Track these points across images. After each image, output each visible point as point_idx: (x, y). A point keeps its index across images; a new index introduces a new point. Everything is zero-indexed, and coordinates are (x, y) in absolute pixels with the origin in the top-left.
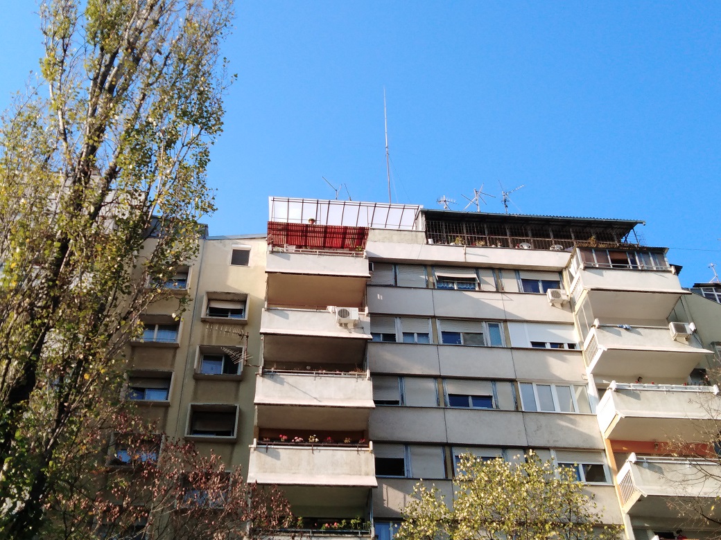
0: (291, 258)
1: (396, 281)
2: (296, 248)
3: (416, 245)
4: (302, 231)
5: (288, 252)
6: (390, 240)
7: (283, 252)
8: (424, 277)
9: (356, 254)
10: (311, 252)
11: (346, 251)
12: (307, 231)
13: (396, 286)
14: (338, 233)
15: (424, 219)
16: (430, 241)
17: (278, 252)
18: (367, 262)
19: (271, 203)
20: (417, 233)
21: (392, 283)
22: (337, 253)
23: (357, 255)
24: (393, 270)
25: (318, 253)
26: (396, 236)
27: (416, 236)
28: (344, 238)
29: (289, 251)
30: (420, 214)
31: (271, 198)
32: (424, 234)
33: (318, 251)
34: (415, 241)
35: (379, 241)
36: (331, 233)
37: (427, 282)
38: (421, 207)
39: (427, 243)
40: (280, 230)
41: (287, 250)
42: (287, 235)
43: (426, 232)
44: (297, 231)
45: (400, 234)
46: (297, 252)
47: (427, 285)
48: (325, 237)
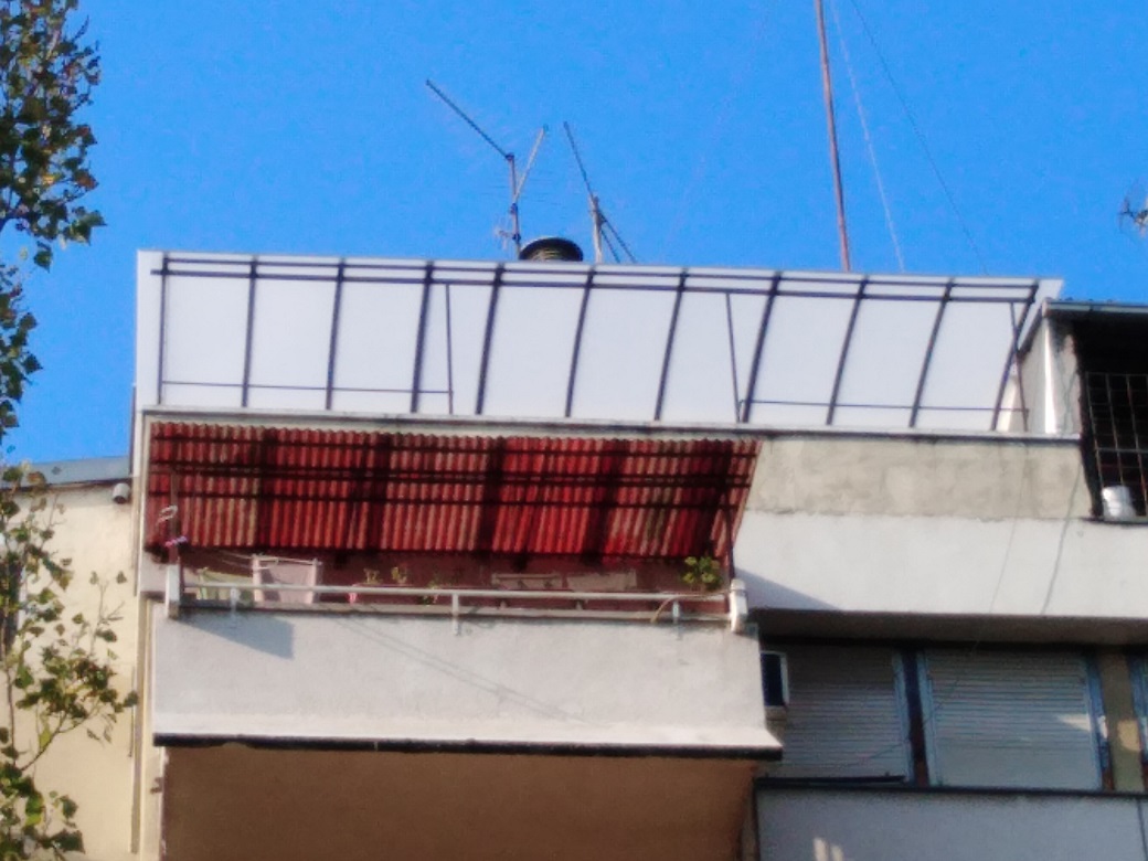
0: (298, 645)
1: (919, 755)
2: (324, 578)
3: (1028, 527)
4: (357, 474)
5: (276, 609)
6: (877, 503)
7: (247, 608)
8: (1083, 722)
9: (684, 605)
10: (418, 600)
11: (619, 586)
12: (383, 474)
13: (917, 784)
14: (570, 479)
15: (1070, 361)
16: (1114, 499)
17: (216, 608)
18: (750, 655)
19: (147, 286)
20: (1036, 453)
21: (900, 765)
22: (572, 604)
23: (695, 615)
24: (902, 686)
25: (455, 608)
26: (906, 474)
27: (1030, 471)
28: (603, 509)
29: (286, 600)
30: (1046, 334)
31: (148, 261)
32: (1073, 457)
33: (456, 594)
34: (1025, 504)
35: (808, 507)
36: (526, 479)
37: (1107, 752)
38: (1051, 290)
39: (1098, 514)
40: (221, 471)
41: (271, 595)
42: (265, 498)
43: (1085, 445)
44: (323, 473)
45: (933, 464)
46: (329, 605)
47: (1108, 773)
48: (490, 503)
